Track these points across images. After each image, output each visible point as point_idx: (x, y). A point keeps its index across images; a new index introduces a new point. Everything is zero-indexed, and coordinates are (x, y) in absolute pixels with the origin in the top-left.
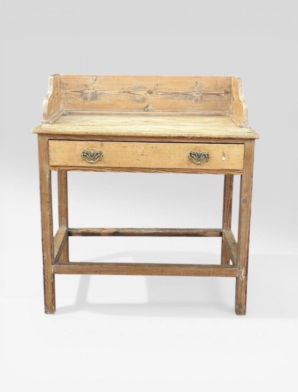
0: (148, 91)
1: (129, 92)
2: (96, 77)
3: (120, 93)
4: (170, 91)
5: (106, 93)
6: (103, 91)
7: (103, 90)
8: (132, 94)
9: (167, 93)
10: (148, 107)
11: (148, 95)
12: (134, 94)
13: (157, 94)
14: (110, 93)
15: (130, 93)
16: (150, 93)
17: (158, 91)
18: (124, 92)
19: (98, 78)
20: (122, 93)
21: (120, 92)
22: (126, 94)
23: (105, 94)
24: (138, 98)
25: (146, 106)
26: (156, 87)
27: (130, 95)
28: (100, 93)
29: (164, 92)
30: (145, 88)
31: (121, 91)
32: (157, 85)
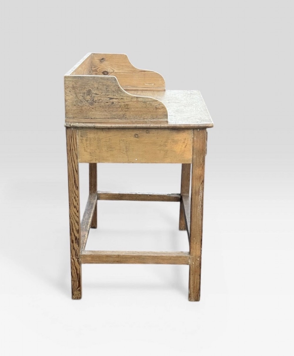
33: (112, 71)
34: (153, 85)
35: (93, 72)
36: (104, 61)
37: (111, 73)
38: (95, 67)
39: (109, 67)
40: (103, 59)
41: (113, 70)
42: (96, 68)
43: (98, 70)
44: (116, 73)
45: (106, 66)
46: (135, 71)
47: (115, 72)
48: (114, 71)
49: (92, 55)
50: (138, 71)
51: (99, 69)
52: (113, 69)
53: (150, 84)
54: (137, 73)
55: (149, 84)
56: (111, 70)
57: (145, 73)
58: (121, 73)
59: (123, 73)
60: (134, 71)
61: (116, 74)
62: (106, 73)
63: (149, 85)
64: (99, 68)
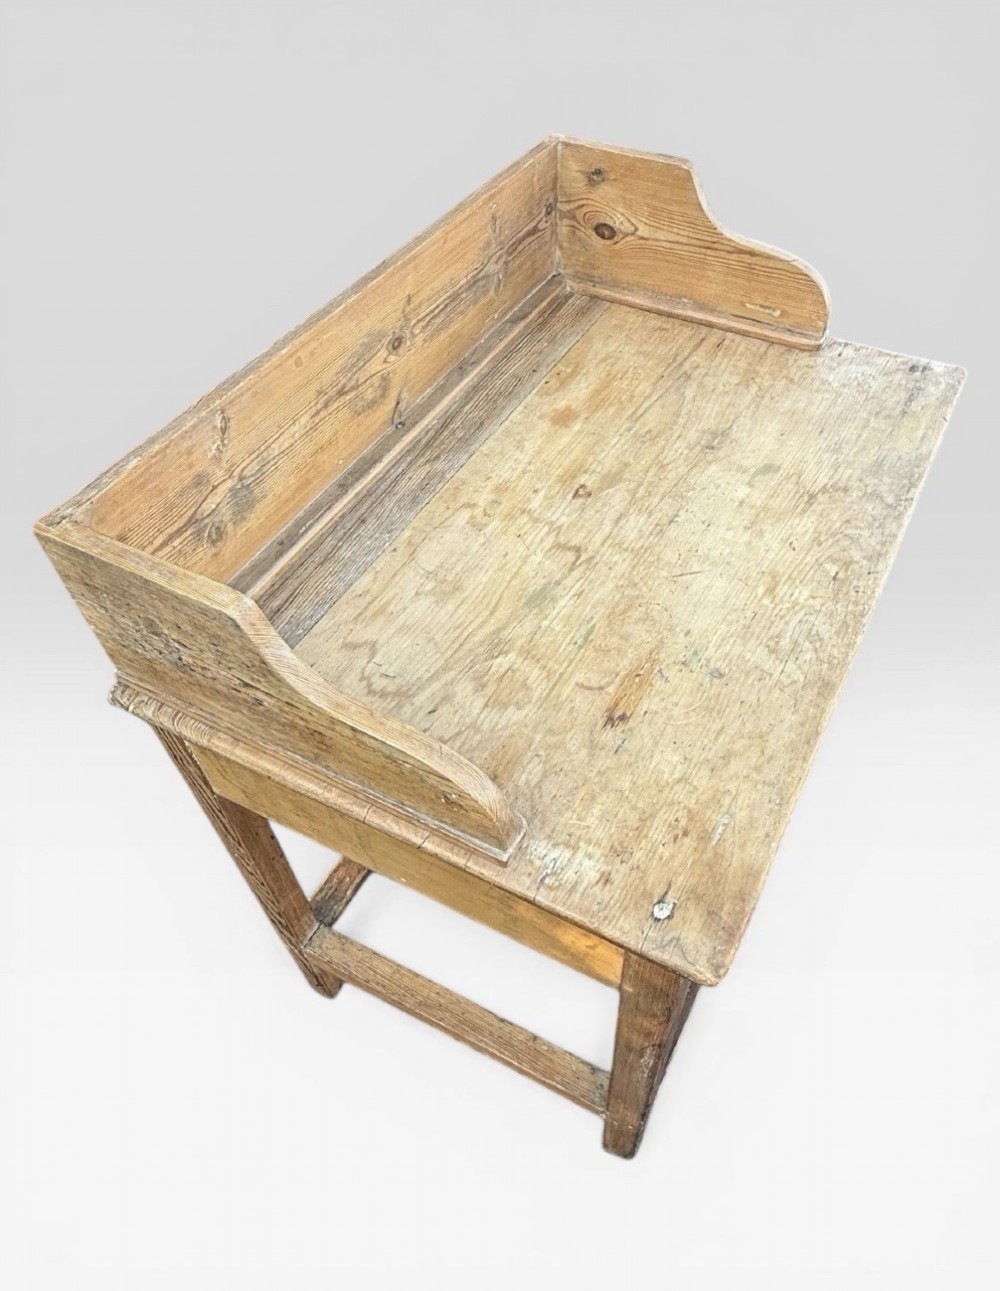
0: (389, 342)
1: (341, 393)
2: (222, 412)
3: (317, 419)
4: (440, 300)
5: (274, 455)
6: (265, 454)
7: (262, 449)
8: (353, 389)
9: (436, 311)
10: (398, 403)
11: (392, 358)
12: (358, 387)
13: (413, 337)
14: (287, 445)
15: (347, 393)
16: (397, 344)
17: (413, 323)
18: (326, 406)
19: (229, 414)
20: (322, 414)
21: (317, 413)
22: (335, 405)
23: (274, 458)
24: (369, 395)
25: (394, 404)
26: (407, 310)
27: (347, 397)
28: (257, 468)
29: (429, 314)
30: (381, 336)
31: (319, 406)
32: (409, 300)
33: (627, 227)
34: (777, 313)
35: (561, 220)
36: (603, 180)
37: (627, 235)
38: (569, 202)
39: (620, 210)
40: (598, 172)
41: (633, 224)
42: (573, 206)
43: (579, 214)
44: (642, 238)
45: (611, 205)
46: (715, 246)
47: (639, 233)
48: (636, 229)
49: (560, 147)
50: (728, 248)
51: (585, 210)
52: (633, 220)
53: (767, 311)
54: (723, 254)
55: (761, 306)
56: (627, 224)
57: (753, 260)
58: (661, 244)
59: (668, 245)
60: (713, 242)
61: (642, 242)
62: (607, 233)
63: (762, 310)
64: (583, 206)
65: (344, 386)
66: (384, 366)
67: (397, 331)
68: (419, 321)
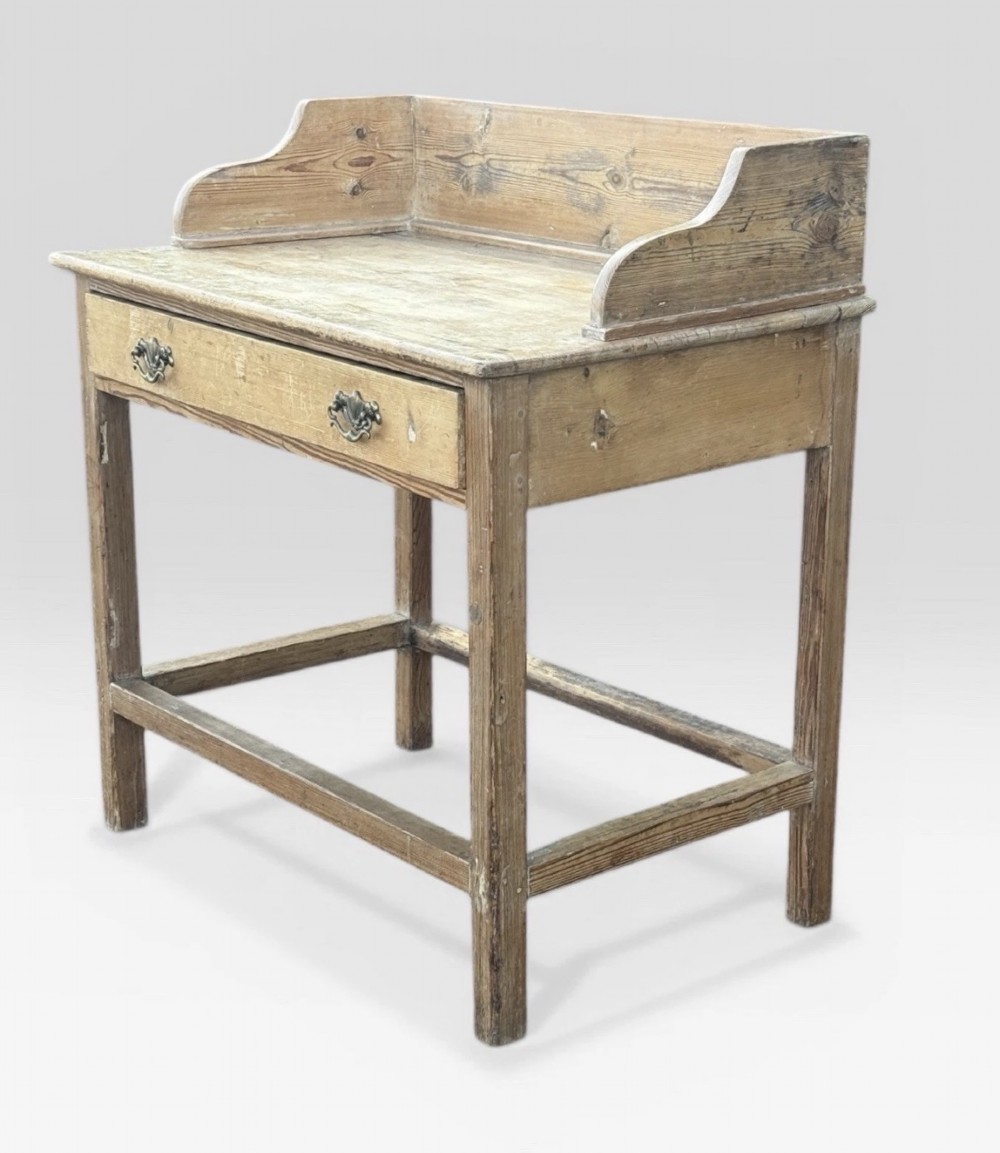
0: (611, 171)
1: (563, 174)
2: (490, 110)
3: (543, 175)
4: (666, 180)
5: (511, 170)
6: (505, 164)
7: (505, 158)
8: (572, 179)
9: (660, 186)
10: (607, 232)
11: (610, 187)
12: (577, 182)
13: (634, 188)
14: (519, 171)
15: (568, 177)
16: (616, 180)
17: (634, 175)
18: (551, 171)
19: (494, 115)
20: (547, 176)
21: (544, 171)
22: (557, 179)
23: (509, 172)
24: (585, 198)
25: (604, 229)
26: (631, 159)
27: (568, 182)
28: (497, 167)
29: (651, 181)
30: (603, 161)
31: (546, 167)
32: (633, 153)
65: (567, 171)
66: (602, 187)
67: (618, 168)
68: (640, 179)
